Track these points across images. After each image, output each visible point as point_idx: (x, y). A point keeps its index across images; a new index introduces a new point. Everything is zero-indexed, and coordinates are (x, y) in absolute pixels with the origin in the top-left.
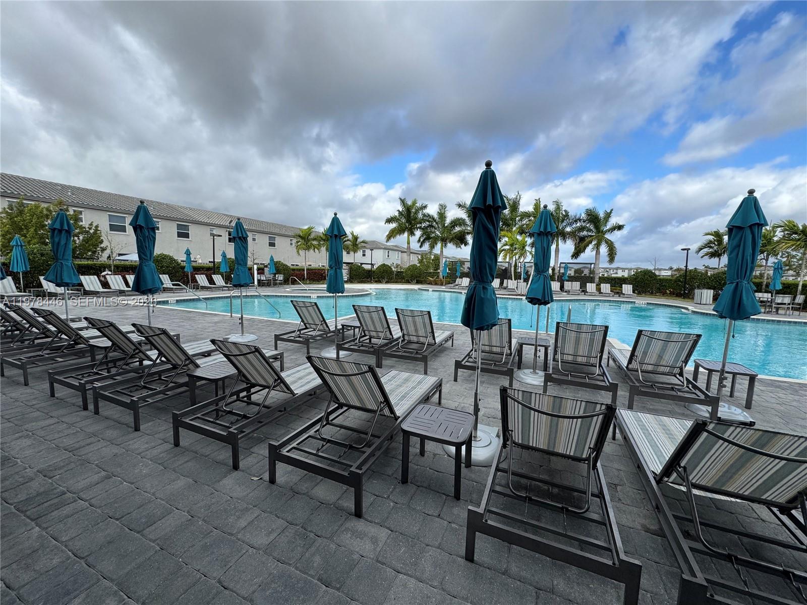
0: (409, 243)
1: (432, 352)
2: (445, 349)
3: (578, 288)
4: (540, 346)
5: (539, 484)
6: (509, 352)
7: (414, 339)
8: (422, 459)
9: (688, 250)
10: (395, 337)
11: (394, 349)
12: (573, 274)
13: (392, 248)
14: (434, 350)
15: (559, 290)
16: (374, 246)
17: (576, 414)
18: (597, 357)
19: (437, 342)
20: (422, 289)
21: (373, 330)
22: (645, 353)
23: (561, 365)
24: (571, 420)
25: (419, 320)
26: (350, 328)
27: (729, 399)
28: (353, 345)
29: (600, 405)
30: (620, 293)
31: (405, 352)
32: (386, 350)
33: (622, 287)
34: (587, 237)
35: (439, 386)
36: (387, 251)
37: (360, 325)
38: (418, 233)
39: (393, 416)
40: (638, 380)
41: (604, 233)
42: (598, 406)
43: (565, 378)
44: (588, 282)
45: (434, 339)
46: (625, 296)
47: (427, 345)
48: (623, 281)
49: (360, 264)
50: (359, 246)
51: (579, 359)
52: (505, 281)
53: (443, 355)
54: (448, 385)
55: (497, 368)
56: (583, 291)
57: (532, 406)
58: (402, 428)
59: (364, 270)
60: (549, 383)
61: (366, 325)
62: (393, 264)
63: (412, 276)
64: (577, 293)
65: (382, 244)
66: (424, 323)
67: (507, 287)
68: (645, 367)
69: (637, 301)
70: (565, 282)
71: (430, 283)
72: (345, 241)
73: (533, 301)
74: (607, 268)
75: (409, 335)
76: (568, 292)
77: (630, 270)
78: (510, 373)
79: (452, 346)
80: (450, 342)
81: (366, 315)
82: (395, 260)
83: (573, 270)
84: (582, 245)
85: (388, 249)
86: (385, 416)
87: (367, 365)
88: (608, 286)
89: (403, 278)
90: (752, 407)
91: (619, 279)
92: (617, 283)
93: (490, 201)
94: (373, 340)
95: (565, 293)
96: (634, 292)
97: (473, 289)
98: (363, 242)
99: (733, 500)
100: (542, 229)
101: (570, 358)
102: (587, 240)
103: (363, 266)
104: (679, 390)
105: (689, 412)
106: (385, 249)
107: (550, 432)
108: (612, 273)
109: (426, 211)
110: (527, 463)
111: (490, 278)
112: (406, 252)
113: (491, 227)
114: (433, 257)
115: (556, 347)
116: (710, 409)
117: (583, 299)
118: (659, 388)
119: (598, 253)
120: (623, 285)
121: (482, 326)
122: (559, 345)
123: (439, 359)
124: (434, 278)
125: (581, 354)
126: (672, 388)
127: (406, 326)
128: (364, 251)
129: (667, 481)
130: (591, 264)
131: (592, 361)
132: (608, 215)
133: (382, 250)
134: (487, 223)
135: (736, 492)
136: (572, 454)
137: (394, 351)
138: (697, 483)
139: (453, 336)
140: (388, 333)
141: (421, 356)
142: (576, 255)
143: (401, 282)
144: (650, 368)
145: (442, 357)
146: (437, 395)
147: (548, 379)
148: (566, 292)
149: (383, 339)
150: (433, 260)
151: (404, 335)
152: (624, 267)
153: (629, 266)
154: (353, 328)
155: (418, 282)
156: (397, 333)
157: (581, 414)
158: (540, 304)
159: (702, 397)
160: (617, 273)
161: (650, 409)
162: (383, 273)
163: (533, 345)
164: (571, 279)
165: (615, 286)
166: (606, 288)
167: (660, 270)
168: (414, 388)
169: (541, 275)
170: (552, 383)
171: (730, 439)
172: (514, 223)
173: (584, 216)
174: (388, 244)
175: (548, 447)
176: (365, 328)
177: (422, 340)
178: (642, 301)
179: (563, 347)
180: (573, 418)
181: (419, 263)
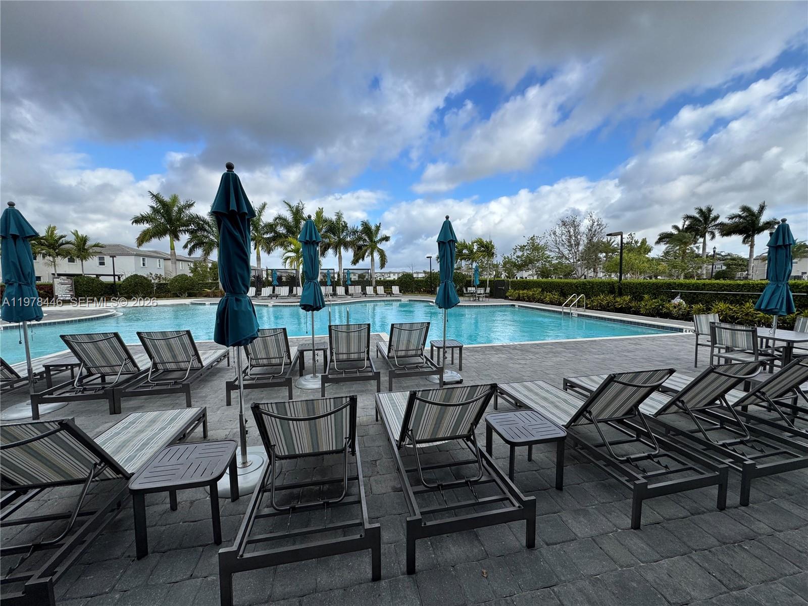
0: (172, 248)
1: (198, 377)
2: (220, 370)
3: (360, 291)
4: (317, 350)
5: (312, 487)
6: (289, 361)
7: (173, 366)
8: (175, 514)
9: (430, 257)
10: (142, 368)
11: (141, 385)
12: (357, 279)
13: (148, 254)
14: (201, 375)
15: (344, 294)
16: (117, 251)
17: (329, 411)
18: (365, 352)
19: (204, 365)
20: (195, 304)
21: (104, 364)
22: (398, 341)
23: (337, 365)
24: (326, 417)
25: (175, 343)
26: (64, 368)
27: (451, 366)
28: (67, 392)
29: (345, 398)
30: (390, 293)
31: (157, 385)
32: (127, 387)
33: (392, 288)
34: (363, 246)
35: (201, 418)
36: (141, 258)
37: (79, 362)
38: (185, 237)
39: (121, 476)
40: (395, 365)
41: (376, 243)
42: (344, 399)
43: (339, 376)
44: (367, 286)
45: (200, 361)
46: (395, 295)
47: (190, 370)
48: (393, 283)
49: (95, 276)
50: (91, 251)
51: (353, 356)
52: (294, 288)
53: (215, 378)
54: (218, 412)
55: (275, 381)
56: (364, 294)
57: (289, 416)
58: (130, 490)
59: (102, 283)
60: (326, 385)
61: (91, 361)
62: (151, 274)
63: (181, 288)
64: (359, 296)
65: (133, 249)
66: (183, 345)
67: (297, 294)
68: (400, 354)
69: (402, 299)
70: (349, 287)
71: (208, 296)
72: (62, 244)
73: (306, 307)
74: (383, 273)
75: (163, 363)
76: (352, 295)
77: (398, 273)
78: (288, 383)
79: (229, 366)
80: (225, 362)
81: (90, 348)
82: (154, 270)
83: (357, 275)
84: (361, 253)
85: (144, 256)
86: (109, 479)
87: (57, 421)
88: (382, 288)
89: (169, 292)
90: (463, 369)
91: (390, 281)
92: (388, 285)
93: (233, 206)
94: (108, 378)
95: (349, 297)
96: (400, 292)
97: (224, 301)
98: (96, 245)
99: (444, 442)
100: (308, 239)
101: (345, 357)
102: (364, 248)
103: (101, 278)
104: (422, 367)
105: (428, 383)
106: (137, 255)
107: (311, 434)
108: (386, 276)
109: (193, 211)
110: (302, 470)
111: (244, 289)
112: (170, 259)
113: (237, 234)
114: (210, 265)
115: (331, 349)
116: (439, 376)
117: (364, 301)
118: (409, 369)
119: (373, 260)
120: (393, 287)
121: (238, 341)
122: (334, 346)
123: (210, 384)
124: (213, 290)
125: (352, 352)
126: (417, 366)
127: (158, 352)
128: (101, 259)
129: (405, 445)
130: (368, 270)
131: (362, 355)
132: (378, 228)
133: (133, 257)
134: (233, 230)
135: (446, 436)
136: (334, 449)
137: (141, 386)
138: (420, 439)
139: (228, 354)
140: (130, 365)
141: (181, 386)
142: (355, 262)
143: (165, 297)
144: (403, 353)
145: (214, 380)
146: (200, 429)
147: (325, 380)
148: (350, 295)
149: (121, 374)
150: (210, 269)
151: (155, 365)
152: (393, 271)
153: (398, 270)
154: (69, 367)
155: (190, 296)
156: (144, 362)
157: (333, 409)
158: (313, 310)
159: (435, 369)
160: (390, 277)
161: (404, 387)
162: (135, 286)
163: (311, 350)
164: (354, 283)
165: (387, 288)
166: (381, 289)
167: (418, 273)
168: (163, 429)
169: (311, 282)
170: (328, 384)
171: (432, 401)
172: (298, 231)
173: (360, 228)
174: (141, 249)
175: (313, 449)
176: (90, 364)
177: (183, 365)
178: (405, 299)
179: (338, 348)
180: (327, 415)
181: (192, 272)
